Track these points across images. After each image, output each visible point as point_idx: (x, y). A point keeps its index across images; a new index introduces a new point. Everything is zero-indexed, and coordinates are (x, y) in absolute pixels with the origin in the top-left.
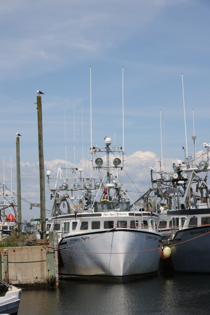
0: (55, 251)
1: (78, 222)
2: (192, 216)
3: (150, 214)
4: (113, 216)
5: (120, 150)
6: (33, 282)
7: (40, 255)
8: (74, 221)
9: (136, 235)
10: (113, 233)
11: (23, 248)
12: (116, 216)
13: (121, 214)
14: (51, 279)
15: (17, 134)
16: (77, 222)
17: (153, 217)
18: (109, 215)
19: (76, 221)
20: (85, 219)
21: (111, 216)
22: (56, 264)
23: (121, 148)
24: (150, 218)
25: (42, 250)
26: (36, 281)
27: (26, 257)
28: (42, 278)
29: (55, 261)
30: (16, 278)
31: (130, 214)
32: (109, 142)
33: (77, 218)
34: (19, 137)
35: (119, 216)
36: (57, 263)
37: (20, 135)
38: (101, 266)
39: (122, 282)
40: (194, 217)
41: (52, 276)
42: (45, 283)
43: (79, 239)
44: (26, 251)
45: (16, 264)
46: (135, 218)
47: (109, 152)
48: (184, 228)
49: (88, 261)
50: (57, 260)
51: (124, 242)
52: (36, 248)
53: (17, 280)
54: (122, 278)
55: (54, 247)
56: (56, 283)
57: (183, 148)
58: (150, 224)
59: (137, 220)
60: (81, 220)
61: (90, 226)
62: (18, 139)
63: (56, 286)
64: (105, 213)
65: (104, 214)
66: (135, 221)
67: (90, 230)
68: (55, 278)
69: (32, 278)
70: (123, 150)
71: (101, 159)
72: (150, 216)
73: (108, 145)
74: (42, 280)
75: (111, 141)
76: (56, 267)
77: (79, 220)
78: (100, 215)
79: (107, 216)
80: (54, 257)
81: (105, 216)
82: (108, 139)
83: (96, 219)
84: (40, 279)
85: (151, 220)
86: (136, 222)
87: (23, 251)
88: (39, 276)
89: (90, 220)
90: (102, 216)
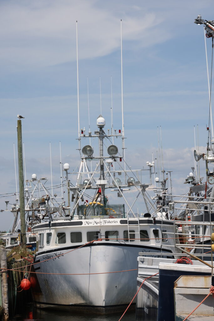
0: (3, 273)
1: (52, 234)
3: (152, 220)
4: (98, 224)
5: (118, 134)
8: (48, 231)
9: (125, 251)
10: (91, 248)
12: (102, 225)
13: (109, 222)
15: (18, 116)
17: (157, 224)
18: (93, 223)
19: (51, 232)
20: (61, 229)
21: (95, 225)
22: (4, 290)
23: (120, 131)
24: (151, 227)
29: (4, 286)
31: (122, 222)
32: (102, 123)
33: (51, 228)
34: (21, 119)
35: (107, 224)
36: (6, 290)
37: (22, 118)
38: (79, 292)
39: (105, 314)
43: (52, 256)
46: (128, 227)
47: (103, 137)
49: (65, 286)
50: (5, 284)
51: (106, 260)
54: (104, 309)
55: (2, 268)
56: (4, 316)
57: (208, 129)
58: (151, 235)
59: (132, 229)
60: (56, 231)
61: (68, 238)
62: (19, 123)
63: (4, 320)
64: (87, 220)
65: (86, 222)
66: (128, 231)
67: (69, 244)
68: (3, 309)
70: (123, 134)
71: (90, 147)
72: (153, 223)
73: (101, 127)
75: (105, 121)
76: (4, 294)
77: (54, 230)
78: (80, 223)
79: (90, 225)
80: (2, 281)
81: (87, 225)
82: (101, 120)
83: (75, 228)
85: (152, 229)
86: (129, 233)
89: (68, 230)
90: (83, 225)
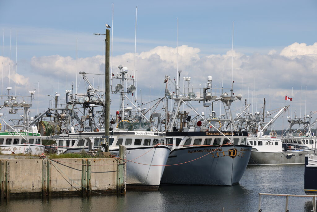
1: (115, 139)
2: (187, 137)
4: (143, 135)
6: (107, 189)
7: (112, 166)
10: (155, 149)
11: (101, 159)
12: (145, 135)
14: (121, 186)
16: (113, 139)
20: (121, 136)
21: (142, 135)
22: (125, 173)
23: (133, 77)
25: (114, 161)
26: (109, 188)
27: (103, 167)
28: (113, 185)
29: (125, 171)
30: (95, 185)
31: (155, 134)
33: (113, 135)
35: (148, 135)
39: (158, 190)
40: (190, 138)
41: (122, 184)
42: (115, 189)
44: (103, 162)
45: (96, 173)
46: (159, 137)
47: (124, 79)
48: (179, 147)
51: (163, 157)
52: (110, 159)
53: (96, 186)
54: (158, 186)
55: (124, 159)
56: (124, 189)
57: (175, 80)
61: (124, 142)
63: (124, 192)
64: (137, 132)
66: (158, 140)
68: (124, 185)
69: (106, 185)
73: (125, 73)
74: (113, 186)
76: (125, 176)
77: (117, 137)
78: (134, 133)
79: (139, 135)
80: (124, 167)
81: (137, 135)
84: (112, 186)
87: (101, 162)
88: (111, 184)
89: (125, 137)
90: (135, 135)
